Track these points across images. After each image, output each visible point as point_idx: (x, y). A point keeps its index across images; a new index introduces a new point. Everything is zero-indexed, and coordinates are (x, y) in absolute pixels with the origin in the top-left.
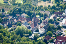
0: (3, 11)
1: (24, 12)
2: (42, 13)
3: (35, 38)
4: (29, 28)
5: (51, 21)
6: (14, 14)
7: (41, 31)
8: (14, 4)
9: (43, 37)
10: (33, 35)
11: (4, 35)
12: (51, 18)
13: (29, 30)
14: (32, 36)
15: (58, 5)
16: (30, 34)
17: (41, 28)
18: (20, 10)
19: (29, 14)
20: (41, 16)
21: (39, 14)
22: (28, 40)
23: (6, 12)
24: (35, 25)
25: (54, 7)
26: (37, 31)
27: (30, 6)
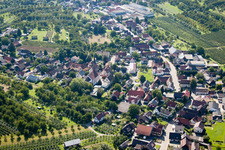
0: (46, 53)
1: (75, 54)
2: (100, 54)
3: (99, 96)
4: (88, 80)
5: (114, 67)
6: (61, 58)
7: (105, 84)
8: (58, 42)
9: (109, 92)
10: (95, 90)
11: (56, 93)
12: (113, 60)
13: (89, 84)
14: (95, 92)
15: (117, 41)
16: (91, 89)
17: (104, 78)
18: (69, 51)
19: (83, 56)
20: (99, 58)
21: (96, 56)
22: (91, 100)
23: (50, 54)
24: (96, 75)
25: (112, 45)
26: (99, 83)
27: (80, 44)
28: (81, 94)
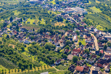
0: (34, 30)
1: (48, 31)
2: (60, 31)
3: (58, 51)
4: (53, 43)
5: (67, 38)
6: (41, 32)
7: (62, 46)
8: (40, 25)
10: (57, 48)
11: (38, 49)
12: (66, 34)
13: (54, 45)
14: (56, 49)
15: (69, 25)
17: (61, 43)
18: (45, 30)
19: (51, 32)
20: (59, 33)
21: (58, 32)
22: (54, 53)
23: (36, 31)
24: (57, 41)
25: (66, 27)
26: (59, 45)
27: (51, 26)
28: (49, 50)
